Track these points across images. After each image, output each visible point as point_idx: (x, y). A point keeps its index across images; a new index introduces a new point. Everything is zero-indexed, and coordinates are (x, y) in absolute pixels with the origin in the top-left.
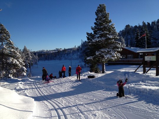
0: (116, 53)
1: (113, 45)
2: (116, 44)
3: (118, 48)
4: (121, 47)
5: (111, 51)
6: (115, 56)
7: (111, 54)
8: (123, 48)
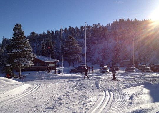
0: (30, 61)
1: (28, 56)
2: (30, 55)
3: (31, 58)
4: (34, 57)
5: (26, 60)
6: (29, 64)
7: (26, 62)
8: (35, 58)
